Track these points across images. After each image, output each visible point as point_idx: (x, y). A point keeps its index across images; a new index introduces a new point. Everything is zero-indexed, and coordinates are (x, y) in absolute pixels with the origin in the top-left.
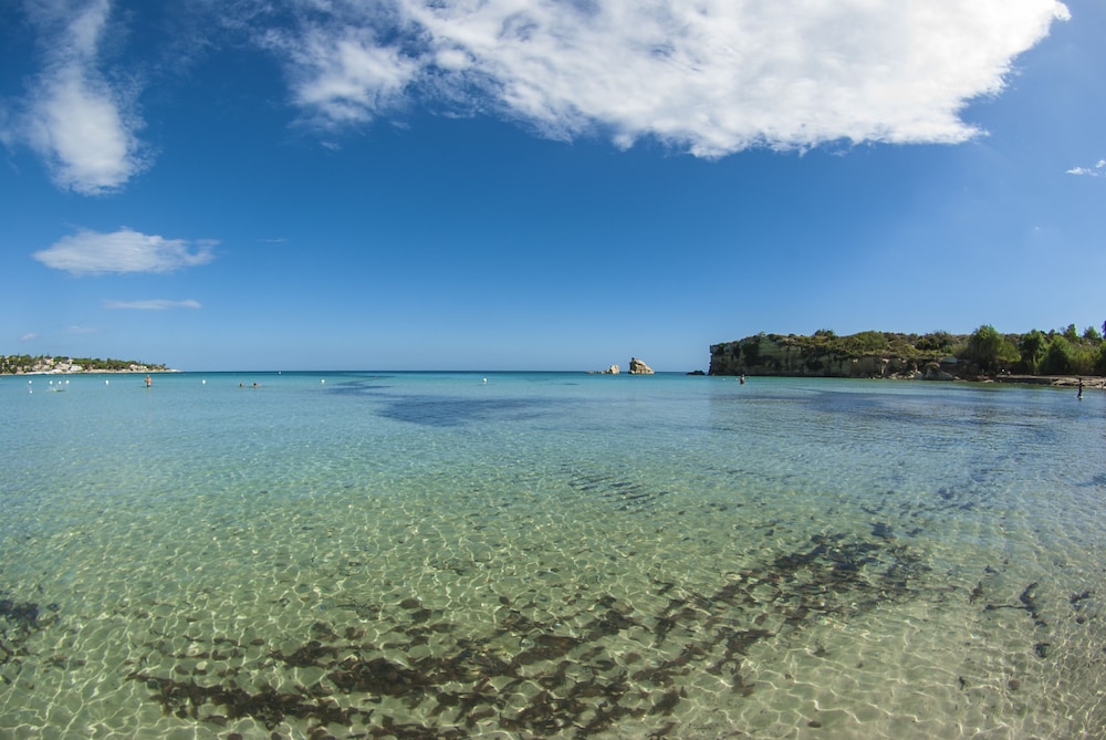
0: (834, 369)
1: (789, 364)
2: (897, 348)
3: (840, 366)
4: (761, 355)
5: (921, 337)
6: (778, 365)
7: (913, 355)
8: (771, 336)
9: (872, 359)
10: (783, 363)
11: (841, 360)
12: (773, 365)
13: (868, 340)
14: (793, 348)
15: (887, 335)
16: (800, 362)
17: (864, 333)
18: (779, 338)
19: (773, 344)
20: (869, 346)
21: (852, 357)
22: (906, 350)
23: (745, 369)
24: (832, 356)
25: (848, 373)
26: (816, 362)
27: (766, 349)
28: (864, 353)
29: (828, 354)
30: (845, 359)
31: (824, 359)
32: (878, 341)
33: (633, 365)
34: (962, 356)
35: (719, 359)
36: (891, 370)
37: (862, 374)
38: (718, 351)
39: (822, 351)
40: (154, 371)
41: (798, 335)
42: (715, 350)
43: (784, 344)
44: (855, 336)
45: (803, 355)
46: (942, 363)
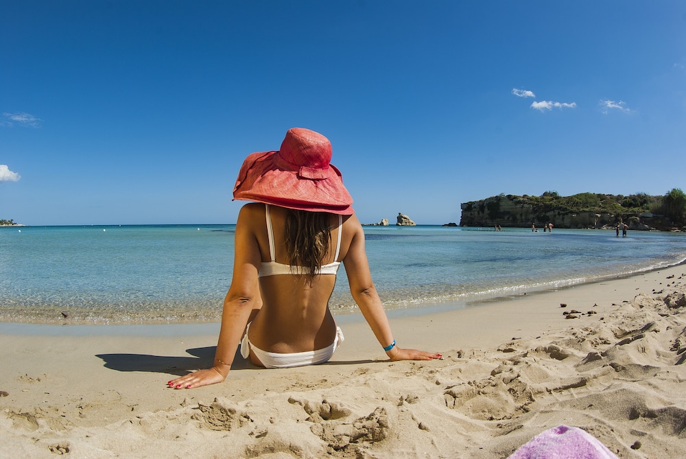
0: (558, 221)
1: (523, 217)
2: (607, 206)
3: (563, 219)
4: (502, 211)
5: (626, 198)
6: (515, 219)
7: (619, 211)
8: (509, 196)
9: (587, 214)
10: (518, 216)
11: (564, 215)
12: (511, 219)
13: (584, 200)
14: (526, 206)
15: (599, 195)
16: (531, 216)
17: (581, 194)
18: (515, 197)
19: (510, 203)
20: (585, 204)
21: (572, 212)
22: (614, 207)
23: (489, 221)
24: (557, 211)
25: (568, 225)
26: (544, 216)
27: (505, 206)
28: (581, 210)
29: (553, 210)
30: (567, 214)
31: (550, 214)
32: (592, 200)
33: (400, 219)
34: (656, 212)
35: (468, 214)
36: (602, 223)
37: (579, 226)
38: (467, 208)
39: (548, 208)
40: (4, 225)
41: (530, 195)
42: (465, 207)
43: (519, 202)
44: (575, 196)
45: (534, 211)
46: (641, 218)
